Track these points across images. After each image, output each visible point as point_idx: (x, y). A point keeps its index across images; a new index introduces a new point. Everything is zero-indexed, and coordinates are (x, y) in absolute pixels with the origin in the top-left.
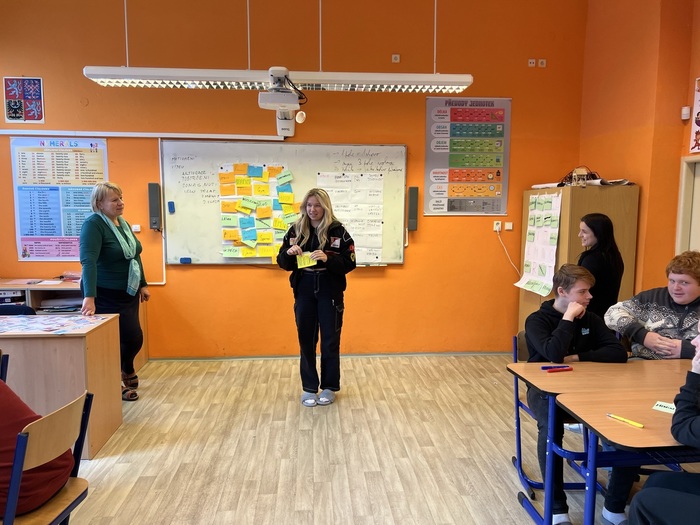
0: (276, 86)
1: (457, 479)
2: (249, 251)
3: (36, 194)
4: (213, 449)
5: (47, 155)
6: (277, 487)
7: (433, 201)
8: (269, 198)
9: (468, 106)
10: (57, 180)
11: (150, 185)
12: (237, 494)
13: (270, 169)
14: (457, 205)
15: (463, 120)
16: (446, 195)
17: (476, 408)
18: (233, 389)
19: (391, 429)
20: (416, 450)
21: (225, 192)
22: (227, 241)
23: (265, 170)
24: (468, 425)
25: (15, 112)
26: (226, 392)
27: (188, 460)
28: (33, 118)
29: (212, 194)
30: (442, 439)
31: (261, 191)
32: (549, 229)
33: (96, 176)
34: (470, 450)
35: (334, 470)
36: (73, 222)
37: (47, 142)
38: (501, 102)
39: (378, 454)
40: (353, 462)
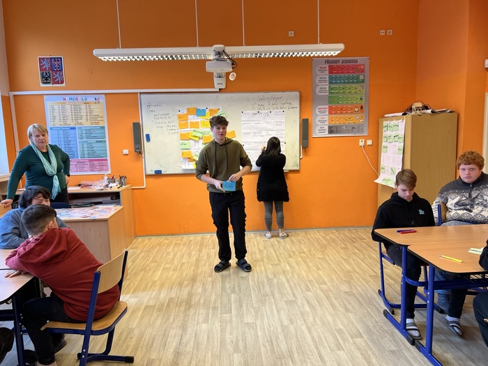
0: (217, 57)
1: (344, 304)
3: (62, 132)
4: (188, 289)
5: (68, 107)
6: (231, 310)
7: (318, 128)
9: (340, 64)
10: (74, 123)
11: (134, 123)
12: (207, 315)
13: (210, 110)
14: (335, 130)
15: (337, 73)
16: (327, 123)
17: (352, 262)
18: (193, 253)
19: (298, 275)
20: (316, 287)
21: (182, 126)
22: (184, 159)
23: (207, 111)
24: (348, 272)
25: (47, 79)
26: (190, 255)
27: (173, 295)
28: (58, 83)
29: (173, 128)
30: (332, 280)
31: (205, 125)
32: (397, 144)
33: (99, 119)
34: (350, 287)
35: (265, 300)
36: (86, 149)
37: (67, 98)
38: (362, 60)
39: (292, 290)
40: (277, 295)
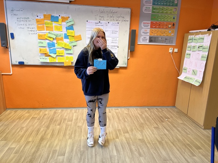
2: (53, 59)
7: (142, 37)
8: (62, 33)
13: (62, 18)
14: (153, 39)
16: (148, 34)
17: (166, 145)
21: (39, 29)
22: (41, 54)
23: (60, 18)
29: (33, 30)
31: (58, 29)
32: (201, 52)
